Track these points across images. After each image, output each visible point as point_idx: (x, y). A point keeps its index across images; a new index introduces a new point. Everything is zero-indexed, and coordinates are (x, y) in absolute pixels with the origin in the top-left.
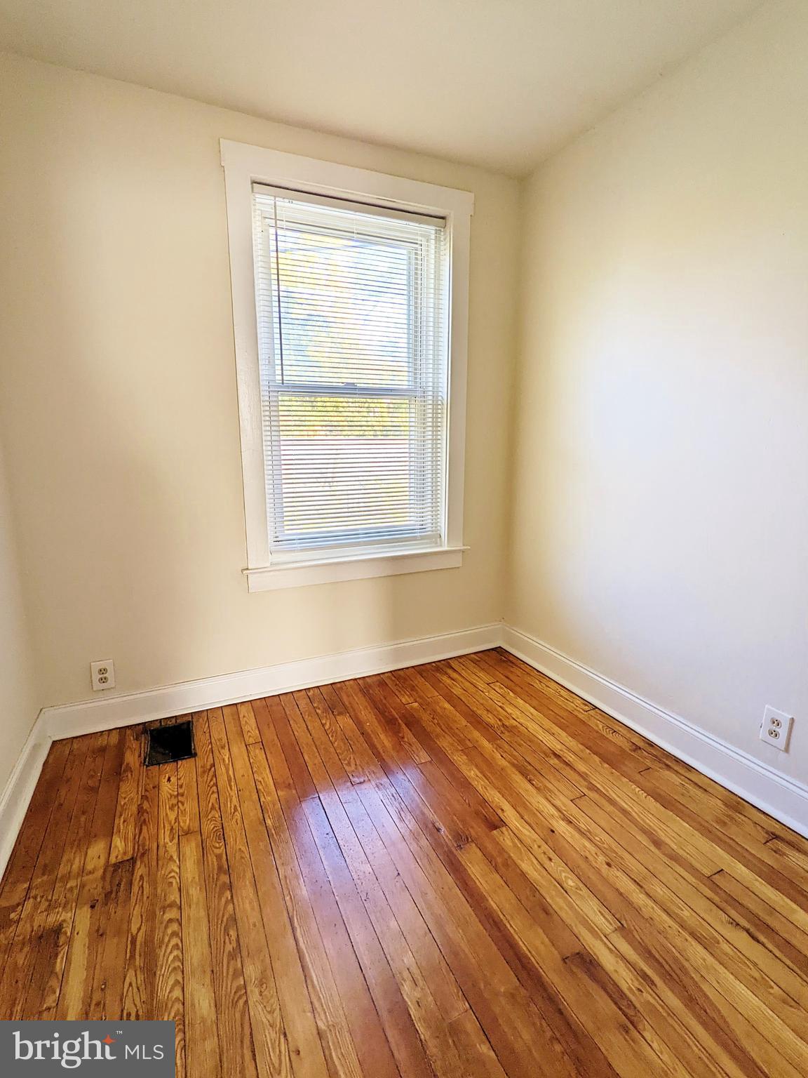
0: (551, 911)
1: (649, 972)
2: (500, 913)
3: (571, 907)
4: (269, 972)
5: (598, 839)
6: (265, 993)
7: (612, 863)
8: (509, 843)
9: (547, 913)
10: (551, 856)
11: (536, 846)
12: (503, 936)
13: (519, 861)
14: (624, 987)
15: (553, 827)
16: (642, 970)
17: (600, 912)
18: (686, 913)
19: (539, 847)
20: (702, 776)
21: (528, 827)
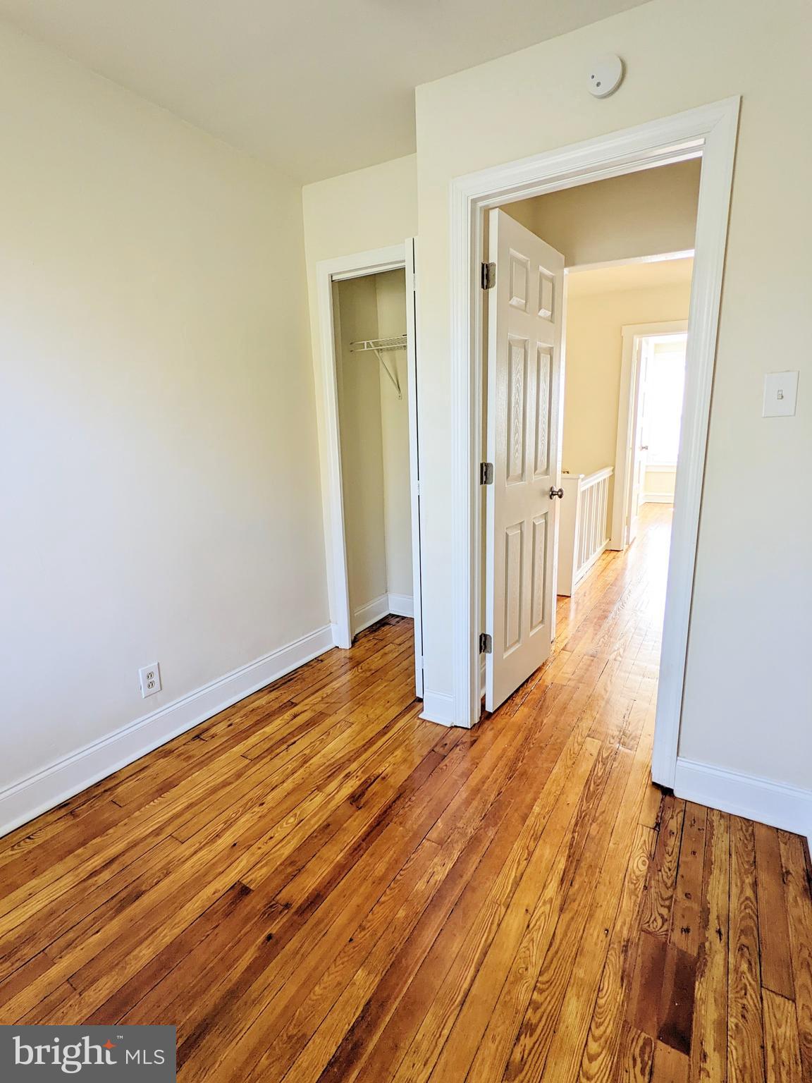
0: (325, 823)
1: (342, 775)
2: (346, 849)
3: (315, 815)
4: (511, 978)
5: (234, 815)
6: (524, 966)
7: (260, 802)
8: (264, 870)
9: (328, 825)
10: (268, 837)
11: (259, 851)
12: (363, 840)
13: (283, 857)
14: (358, 783)
15: (227, 847)
16: (344, 777)
17: (311, 800)
18: (290, 767)
19: (260, 848)
20: (124, 770)
21: (235, 864)
